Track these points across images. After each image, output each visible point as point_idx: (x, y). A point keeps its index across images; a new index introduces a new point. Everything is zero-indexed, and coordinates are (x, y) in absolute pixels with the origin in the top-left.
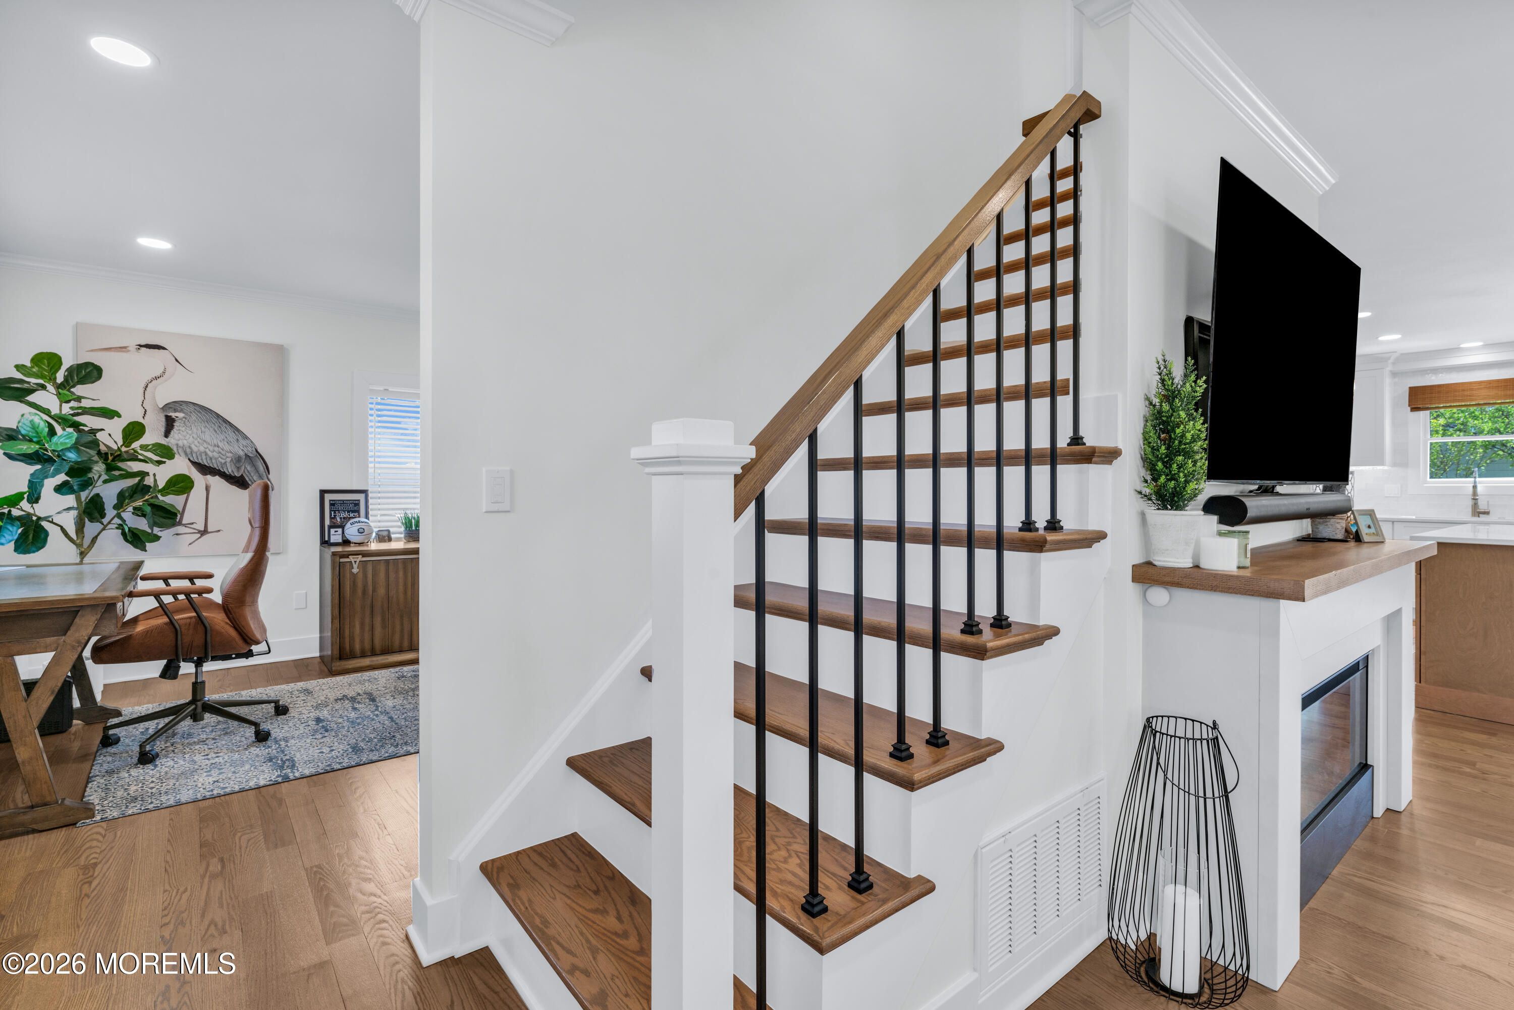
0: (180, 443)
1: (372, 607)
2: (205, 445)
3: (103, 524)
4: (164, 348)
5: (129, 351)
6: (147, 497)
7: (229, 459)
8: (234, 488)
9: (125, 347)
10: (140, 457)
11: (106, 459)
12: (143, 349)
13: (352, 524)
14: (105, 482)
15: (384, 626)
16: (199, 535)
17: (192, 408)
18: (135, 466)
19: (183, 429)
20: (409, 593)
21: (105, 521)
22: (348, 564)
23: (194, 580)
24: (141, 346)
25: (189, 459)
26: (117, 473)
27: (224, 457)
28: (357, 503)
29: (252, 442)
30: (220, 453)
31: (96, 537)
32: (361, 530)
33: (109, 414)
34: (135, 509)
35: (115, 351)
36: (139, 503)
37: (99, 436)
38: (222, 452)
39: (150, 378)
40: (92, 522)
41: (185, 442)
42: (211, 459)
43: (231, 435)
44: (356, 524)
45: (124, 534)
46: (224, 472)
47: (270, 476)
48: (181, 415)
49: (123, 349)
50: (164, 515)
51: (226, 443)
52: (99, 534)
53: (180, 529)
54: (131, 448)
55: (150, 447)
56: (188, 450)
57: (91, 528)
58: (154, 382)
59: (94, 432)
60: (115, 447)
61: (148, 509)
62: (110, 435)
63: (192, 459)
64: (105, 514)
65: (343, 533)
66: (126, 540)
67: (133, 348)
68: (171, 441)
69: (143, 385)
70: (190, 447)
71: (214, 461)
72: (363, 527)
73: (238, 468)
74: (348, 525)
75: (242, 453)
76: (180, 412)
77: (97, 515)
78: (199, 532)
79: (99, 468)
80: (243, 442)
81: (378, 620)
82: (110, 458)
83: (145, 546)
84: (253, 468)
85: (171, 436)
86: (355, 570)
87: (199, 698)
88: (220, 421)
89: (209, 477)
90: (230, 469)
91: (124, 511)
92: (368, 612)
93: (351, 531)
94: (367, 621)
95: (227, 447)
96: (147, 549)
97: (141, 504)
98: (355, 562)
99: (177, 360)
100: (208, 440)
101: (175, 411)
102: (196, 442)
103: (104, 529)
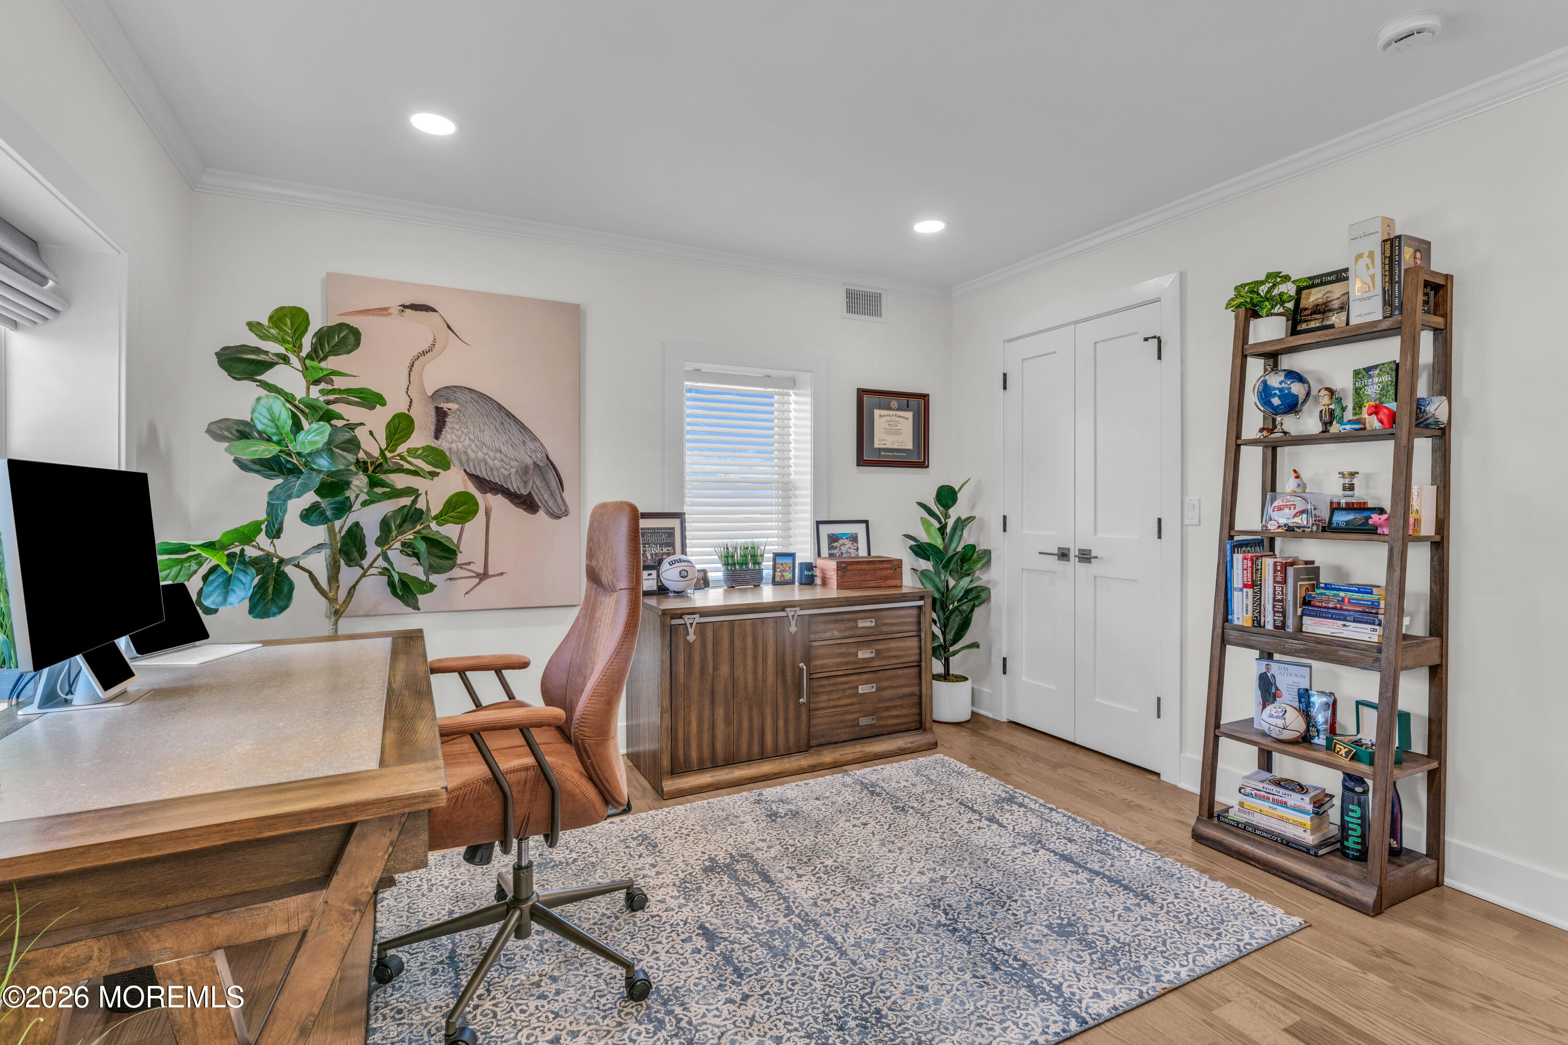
0: (454, 446)
1: (713, 693)
2: (485, 450)
3: (363, 568)
4: (433, 310)
5: (390, 314)
6: (418, 527)
7: (513, 471)
8: (521, 512)
9: (386, 309)
10: (406, 466)
11: (365, 470)
12: (408, 311)
13: (671, 563)
14: (365, 504)
15: (728, 722)
16: (477, 580)
17: (468, 396)
18: (400, 481)
19: (457, 427)
20: (760, 672)
21: (366, 563)
22: (682, 628)
23: (503, 671)
24: (405, 307)
25: (465, 471)
26: (379, 490)
27: (508, 467)
28: (670, 533)
29: (542, 445)
30: (502, 461)
31: (354, 587)
32: (684, 574)
33: (370, 400)
34: (404, 544)
35: (373, 315)
36: (409, 536)
37: (359, 432)
38: (506, 460)
39: (416, 353)
40: (350, 566)
41: (460, 445)
42: (492, 469)
43: (517, 436)
44: (677, 564)
45: (391, 584)
46: (508, 489)
47: (565, 495)
48: (454, 406)
49: (383, 311)
50: (441, 554)
51: (510, 447)
52: (357, 583)
53: (456, 572)
54: (396, 453)
55: (420, 452)
56: (464, 458)
57: (348, 574)
58: (422, 358)
59: (351, 427)
60: (376, 453)
61: (422, 547)
62: (371, 433)
63: (468, 470)
64: (366, 552)
65: (658, 576)
66: (394, 592)
67: (395, 310)
68: (443, 444)
69: (408, 364)
70: (466, 453)
71: (495, 473)
72: (685, 568)
73: (526, 483)
74: (665, 566)
75: (529, 461)
76: (453, 402)
77: (356, 554)
78: (478, 575)
79: (359, 481)
80: (531, 445)
81: (720, 712)
82: (371, 469)
83: (417, 602)
84: (544, 483)
85: (442, 436)
86: (691, 638)
87: (523, 896)
88: (503, 414)
89: (489, 495)
90: (515, 485)
91: (389, 548)
92: (707, 703)
93: (670, 574)
94: (707, 713)
95: (511, 453)
96: (420, 605)
97: (412, 537)
98: (691, 624)
99: (449, 327)
100: (488, 442)
101: (448, 400)
102: (473, 446)
103: (363, 575)
